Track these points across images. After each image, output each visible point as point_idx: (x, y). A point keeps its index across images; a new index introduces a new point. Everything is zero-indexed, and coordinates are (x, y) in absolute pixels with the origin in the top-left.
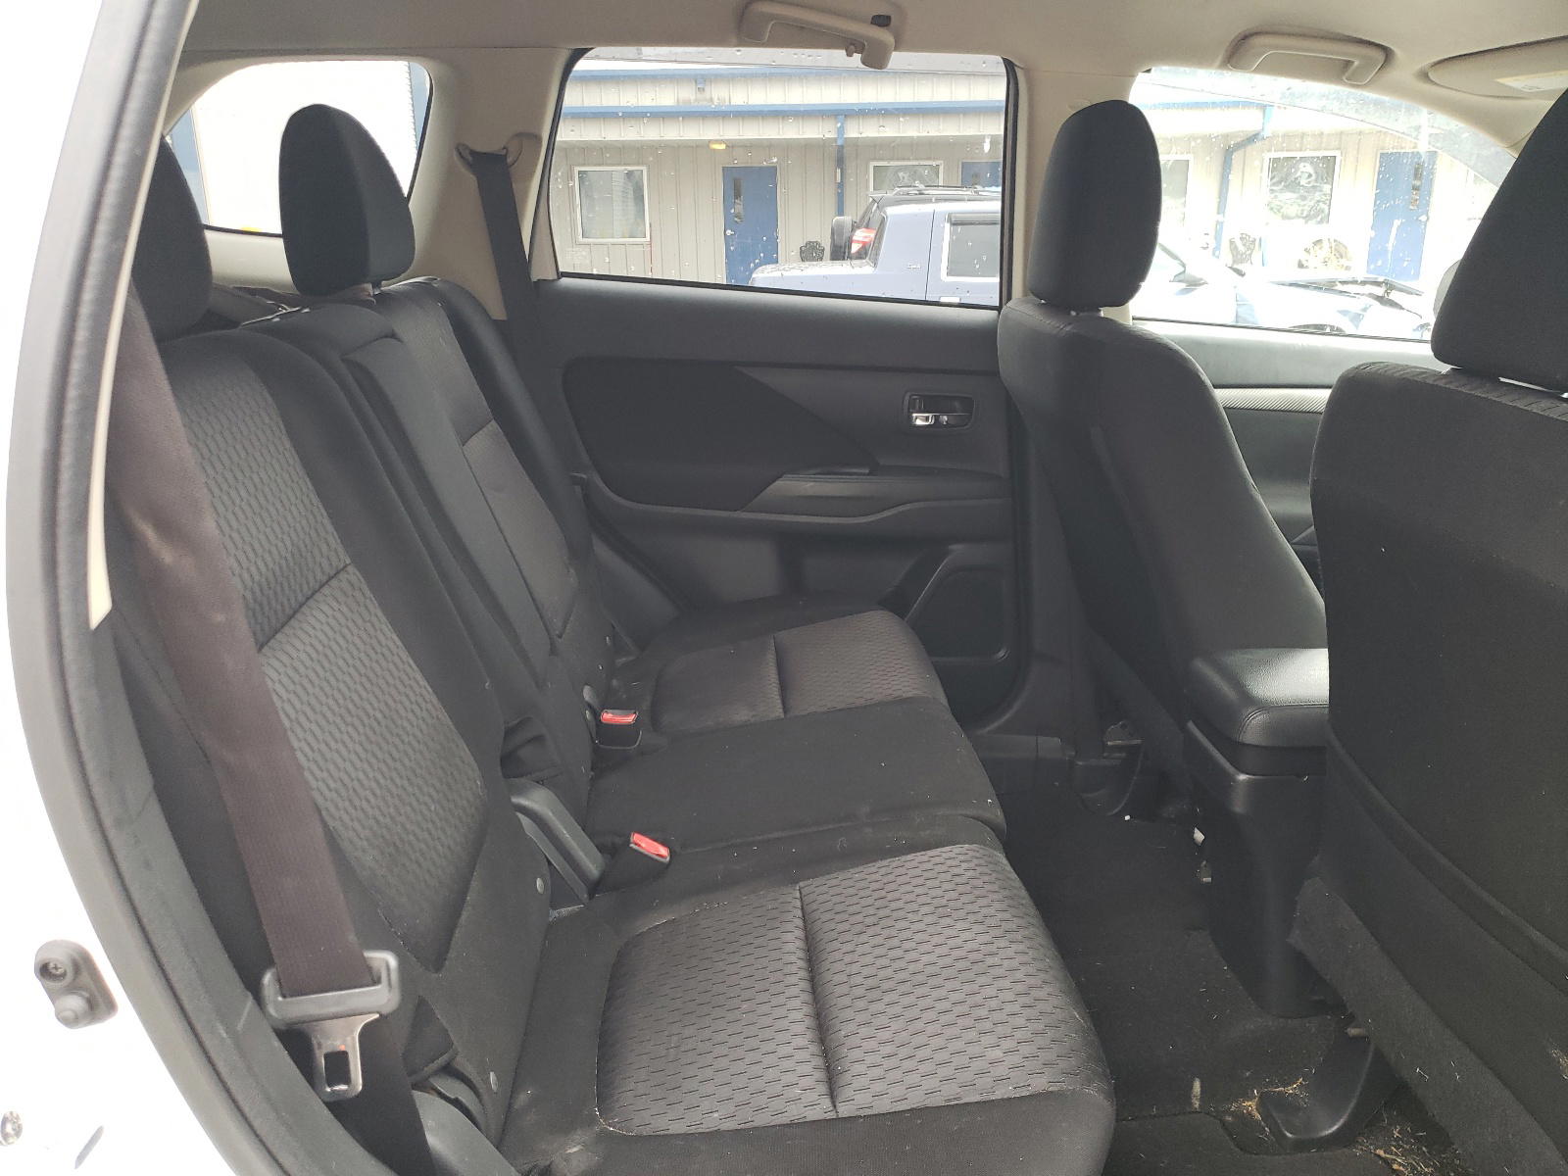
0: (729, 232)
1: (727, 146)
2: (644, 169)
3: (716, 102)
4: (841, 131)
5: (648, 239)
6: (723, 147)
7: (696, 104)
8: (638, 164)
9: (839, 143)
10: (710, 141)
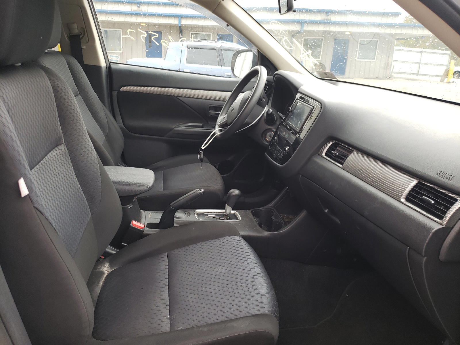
0: (147, 51)
1: (146, 25)
2: (121, 30)
3: (143, 11)
4: (180, 22)
5: (122, 51)
6: (145, 25)
7: (137, 11)
8: (119, 28)
9: (179, 25)
10: (141, 23)
